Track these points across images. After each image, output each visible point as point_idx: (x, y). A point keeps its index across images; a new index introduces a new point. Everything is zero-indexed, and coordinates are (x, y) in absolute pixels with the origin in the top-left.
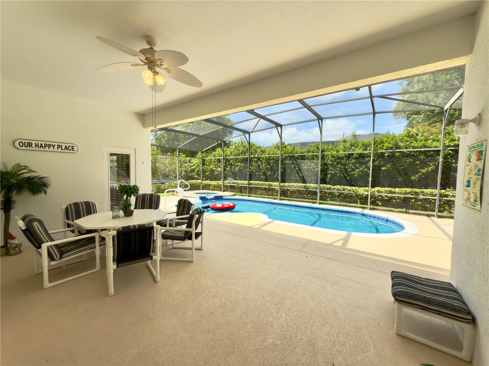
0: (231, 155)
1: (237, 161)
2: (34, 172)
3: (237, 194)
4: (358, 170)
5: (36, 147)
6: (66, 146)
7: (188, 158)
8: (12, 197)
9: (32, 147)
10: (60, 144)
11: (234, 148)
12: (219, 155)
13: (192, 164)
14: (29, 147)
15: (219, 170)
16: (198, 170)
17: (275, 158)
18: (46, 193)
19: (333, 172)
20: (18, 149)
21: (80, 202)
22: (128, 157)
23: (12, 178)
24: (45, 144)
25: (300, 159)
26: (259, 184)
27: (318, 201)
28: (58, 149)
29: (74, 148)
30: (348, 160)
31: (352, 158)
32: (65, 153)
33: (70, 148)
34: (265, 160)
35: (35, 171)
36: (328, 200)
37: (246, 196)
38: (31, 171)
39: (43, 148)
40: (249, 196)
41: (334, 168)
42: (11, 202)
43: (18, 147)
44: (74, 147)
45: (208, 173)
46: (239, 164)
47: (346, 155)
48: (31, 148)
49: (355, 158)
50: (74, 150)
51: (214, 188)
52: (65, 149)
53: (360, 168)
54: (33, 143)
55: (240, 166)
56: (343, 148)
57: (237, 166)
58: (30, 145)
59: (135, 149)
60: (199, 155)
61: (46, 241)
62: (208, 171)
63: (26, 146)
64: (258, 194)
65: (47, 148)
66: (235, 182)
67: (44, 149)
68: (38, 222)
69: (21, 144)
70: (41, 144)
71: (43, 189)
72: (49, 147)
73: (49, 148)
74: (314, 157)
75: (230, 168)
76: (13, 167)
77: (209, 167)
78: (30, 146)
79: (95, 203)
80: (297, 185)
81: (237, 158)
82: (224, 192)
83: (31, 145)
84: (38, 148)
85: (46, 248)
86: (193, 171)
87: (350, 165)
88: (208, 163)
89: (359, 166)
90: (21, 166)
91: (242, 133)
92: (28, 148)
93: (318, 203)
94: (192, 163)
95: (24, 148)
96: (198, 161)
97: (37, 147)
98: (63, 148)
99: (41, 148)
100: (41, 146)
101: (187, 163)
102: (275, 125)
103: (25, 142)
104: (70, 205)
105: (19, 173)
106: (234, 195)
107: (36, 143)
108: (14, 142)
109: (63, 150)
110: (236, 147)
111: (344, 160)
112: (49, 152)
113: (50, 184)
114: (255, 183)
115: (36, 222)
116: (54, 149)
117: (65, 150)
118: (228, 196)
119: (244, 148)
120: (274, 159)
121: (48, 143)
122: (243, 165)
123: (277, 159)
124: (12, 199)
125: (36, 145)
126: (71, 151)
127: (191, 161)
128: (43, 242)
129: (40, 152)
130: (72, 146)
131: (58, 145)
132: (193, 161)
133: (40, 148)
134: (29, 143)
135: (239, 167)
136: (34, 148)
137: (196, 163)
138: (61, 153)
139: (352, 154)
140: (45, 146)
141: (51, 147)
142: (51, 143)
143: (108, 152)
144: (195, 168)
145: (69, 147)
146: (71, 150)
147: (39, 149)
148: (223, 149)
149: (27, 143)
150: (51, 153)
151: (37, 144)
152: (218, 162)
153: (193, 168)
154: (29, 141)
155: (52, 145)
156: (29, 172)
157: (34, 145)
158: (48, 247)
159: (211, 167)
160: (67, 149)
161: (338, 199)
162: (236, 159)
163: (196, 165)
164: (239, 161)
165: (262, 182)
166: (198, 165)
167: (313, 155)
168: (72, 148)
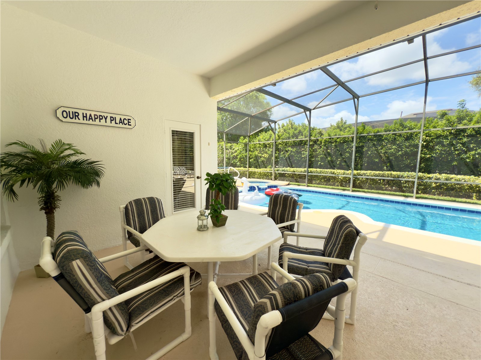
0: (279, 139)
1: (287, 145)
2: (81, 153)
3: (291, 183)
4: (473, 152)
5: (84, 120)
6: (121, 119)
7: (229, 145)
8: (54, 191)
9: (79, 119)
10: (114, 116)
11: (283, 131)
12: (265, 140)
13: (234, 151)
14: (75, 119)
15: (265, 157)
16: (241, 157)
17: (338, 140)
18: (98, 184)
19: (428, 156)
20: (62, 121)
21: (143, 198)
22: (192, 135)
23: (54, 163)
24: (95, 115)
25: (374, 140)
26: (317, 172)
27: (414, 194)
28: (111, 123)
29: (130, 122)
30: (455, 139)
31: (463, 135)
32: (120, 129)
33: (126, 122)
34: (325, 143)
35: (83, 152)
36: (420, 192)
37: (305, 186)
38: (78, 153)
39: (93, 121)
40: (308, 186)
41: (430, 151)
42: (54, 199)
43: (61, 118)
44: (130, 120)
45: (253, 159)
46: (290, 149)
47: (451, 133)
48: (77, 121)
49: (468, 136)
50: (131, 125)
51: (259, 176)
52: (120, 122)
53: (477, 149)
54: (80, 112)
55: (291, 151)
56: (447, 122)
57: (287, 151)
58: (76, 115)
59: (200, 125)
60: (241, 140)
61: (99, 299)
62: (252, 158)
63: (71, 117)
64: (315, 184)
65: (98, 120)
66: (286, 170)
67: (94, 123)
68: (82, 259)
69: (65, 114)
70: (90, 115)
71: (95, 178)
72: (100, 119)
73: (100, 122)
74: (397, 137)
75: (278, 153)
76: (52, 145)
77: (254, 154)
78: (76, 117)
79: (160, 200)
80: (371, 173)
81: (287, 142)
82: (276, 181)
83: (78, 116)
84: (87, 120)
85: (101, 315)
86: (235, 157)
87: (459, 146)
88: (252, 148)
89: (475, 147)
90: (64, 144)
91: (302, 110)
92: (73, 120)
93: (414, 197)
94: (234, 149)
95: (68, 119)
96: (241, 148)
97: (85, 118)
98: (118, 121)
99: (91, 120)
100: (91, 118)
101: (228, 150)
102: (352, 96)
103: (69, 112)
104: (130, 203)
105: (62, 155)
106: (288, 185)
107: (83, 114)
108: (56, 110)
109: (117, 124)
110: (285, 130)
111: (448, 139)
112: (100, 127)
113: (103, 172)
114: (311, 171)
115: (78, 261)
116: (106, 122)
117: (119, 124)
118: (283, 186)
119: (295, 130)
120: (337, 142)
121: (98, 114)
122: (294, 150)
123: (342, 142)
124: (55, 194)
125: (84, 117)
126: (127, 126)
127: (232, 147)
128: (94, 303)
129: (90, 126)
130: (128, 119)
131: (111, 117)
132: (234, 148)
133: (89, 120)
134: (75, 113)
135: (289, 152)
136: (81, 121)
137: (238, 150)
138: (115, 129)
139: (464, 131)
140: (95, 119)
141: (102, 119)
142: (102, 114)
143: (170, 128)
144: (237, 155)
145: (125, 120)
146: (127, 124)
147: (88, 122)
148: (274, 131)
149: (73, 112)
150: (102, 127)
151: (85, 115)
152: (264, 147)
153: (235, 154)
154: (75, 110)
155: (104, 116)
156: (75, 154)
157: (81, 117)
158: (104, 313)
159: (256, 153)
160: (122, 122)
161: (436, 191)
162: (286, 144)
163: (238, 151)
164: (289, 146)
165: (321, 170)
166: (241, 152)
167: (395, 134)
168: (129, 122)
